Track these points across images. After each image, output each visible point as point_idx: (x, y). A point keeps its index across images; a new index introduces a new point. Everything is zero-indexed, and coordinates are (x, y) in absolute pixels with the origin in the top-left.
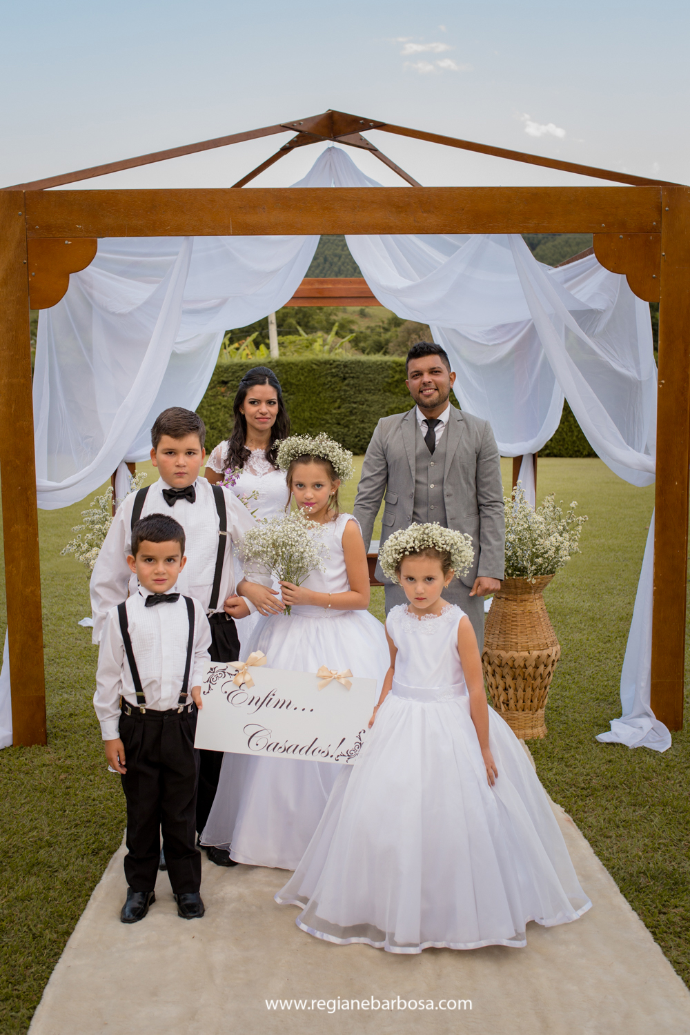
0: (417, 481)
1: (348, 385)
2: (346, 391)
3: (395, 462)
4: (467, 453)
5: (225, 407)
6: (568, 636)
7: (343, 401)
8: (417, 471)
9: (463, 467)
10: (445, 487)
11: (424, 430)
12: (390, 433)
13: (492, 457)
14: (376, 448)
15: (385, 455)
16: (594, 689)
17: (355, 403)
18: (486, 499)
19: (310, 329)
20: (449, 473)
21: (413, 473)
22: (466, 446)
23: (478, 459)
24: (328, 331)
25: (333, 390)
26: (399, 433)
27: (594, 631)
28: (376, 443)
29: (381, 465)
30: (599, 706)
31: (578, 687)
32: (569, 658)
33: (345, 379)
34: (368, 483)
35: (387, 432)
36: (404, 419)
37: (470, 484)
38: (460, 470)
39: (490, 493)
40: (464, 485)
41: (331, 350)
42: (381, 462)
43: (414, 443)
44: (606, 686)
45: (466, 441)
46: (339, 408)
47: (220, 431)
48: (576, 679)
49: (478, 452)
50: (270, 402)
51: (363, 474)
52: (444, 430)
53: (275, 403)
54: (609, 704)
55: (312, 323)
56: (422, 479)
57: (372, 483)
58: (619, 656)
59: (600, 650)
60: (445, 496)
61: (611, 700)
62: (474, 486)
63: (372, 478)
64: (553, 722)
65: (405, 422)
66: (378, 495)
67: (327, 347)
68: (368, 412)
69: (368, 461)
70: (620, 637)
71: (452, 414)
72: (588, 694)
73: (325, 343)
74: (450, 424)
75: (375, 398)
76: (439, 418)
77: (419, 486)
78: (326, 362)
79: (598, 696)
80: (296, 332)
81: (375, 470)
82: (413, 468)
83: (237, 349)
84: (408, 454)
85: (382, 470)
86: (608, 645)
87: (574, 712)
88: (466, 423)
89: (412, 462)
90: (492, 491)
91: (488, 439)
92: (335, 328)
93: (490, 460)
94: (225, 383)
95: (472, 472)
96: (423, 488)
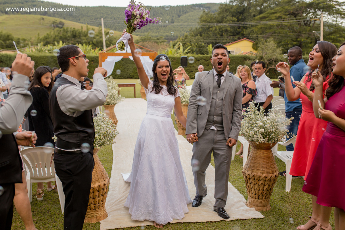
0: (213, 98)
1: (124, 62)
2: (123, 63)
3: (204, 90)
4: (233, 89)
5: (93, 67)
7: (123, 66)
8: (213, 94)
10: (223, 102)
11: (216, 78)
14: (197, 84)
17: (126, 66)
21: (212, 94)
23: (236, 92)
26: (206, 78)
28: (197, 81)
34: (193, 98)
35: (201, 78)
36: (208, 73)
43: (212, 82)
45: (232, 85)
46: (122, 67)
49: (236, 90)
50: (167, 67)
51: (191, 94)
53: (169, 67)
56: (214, 97)
57: (195, 98)
65: (208, 74)
68: (129, 69)
69: (193, 89)
71: (228, 74)
75: (131, 65)
76: (223, 74)
77: (213, 100)
81: (196, 92)
82: (211, 92)
84: (210, 87)
88: (233, 78)
89: (211, 90)
94: (93, 61)
96: (214, 101)
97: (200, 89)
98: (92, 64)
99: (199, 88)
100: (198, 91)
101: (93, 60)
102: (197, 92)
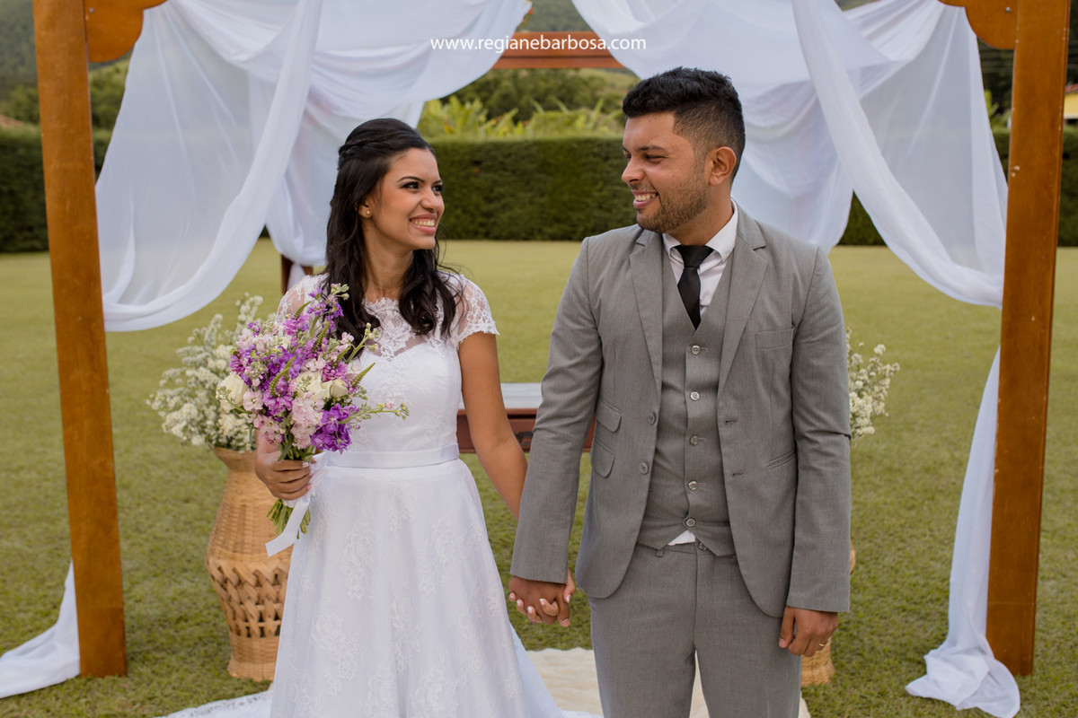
0: (665, 387)
1: (611, 166)
2: (608, 172)
4: (774, 327)
5: (478, 189)
6: (859, 497)
8: (666, 362)
9: (763, 359)
10: (721, 404)
12: (604, 274)
13: (828, 331)
15: (595, 323)
16: (897, 591)
18: (811, 424)
19: (572, 104)
20: (731, 371)
22: (771, 310)
23: (796, 337)
24: (592, 107)
25: (595, 171)
26: (626, 276)
27: (894, 489)
28: (576, 293)
29: (588, 344)
30: (906, 622)
31: (876, 586)
32: (862, 535)
33: (607, 159)
34: (559, 381)
35: (599, 271)
36: (634, 243)
37: (776, 393)
38: (757, 366)
39: (822, 414)
40: (765, 397)
41: (595, 127)
42: (587, 337)
43: (660, 299)
44: (914, 585)
45: (772, 298)
47: (473, 215)
48: (872, 571)
49: (797, 322)
52: (724, 272)
54: (921, 618)
55: (577, 98)
56: (673, 379)
57: (569, 383)
58: (928, 533)
59: (902, 521)
60: (721, 423)
61: (923, 612)
62: (785, 395)
63: (571, 370)
64: (842, 652)
65: (638, 249)
66: (585, 406)
67: (591, 125)
69: (560, 333)
70: (928, 499)
71: (743, 232)
72: (890, 599)
73: (588, 119)
74: (737, 258)
76: (709, 244)
77: (668, 395)
78: (588, 141)
79: (904, 603)
80: (556, 108)
81: (576, 355)
82: (657, 359)
83: (494, 126)
84: (646, 325)
85: (590, 354)
86: (913, 513)
87: (873, 634)
88: (773, 254)
89: (655, 344)
90: (826, 409)
91: (821, 292)
92: (600, 104)
93: (824, 340)
94: (477, 163)
95: (783, 366)
96: (674, 400)
97: (593, 337)
98: (476, 176)
99: (587, 332)
100: (583, 347)
101: (478, 157)
102: (579, 350)
